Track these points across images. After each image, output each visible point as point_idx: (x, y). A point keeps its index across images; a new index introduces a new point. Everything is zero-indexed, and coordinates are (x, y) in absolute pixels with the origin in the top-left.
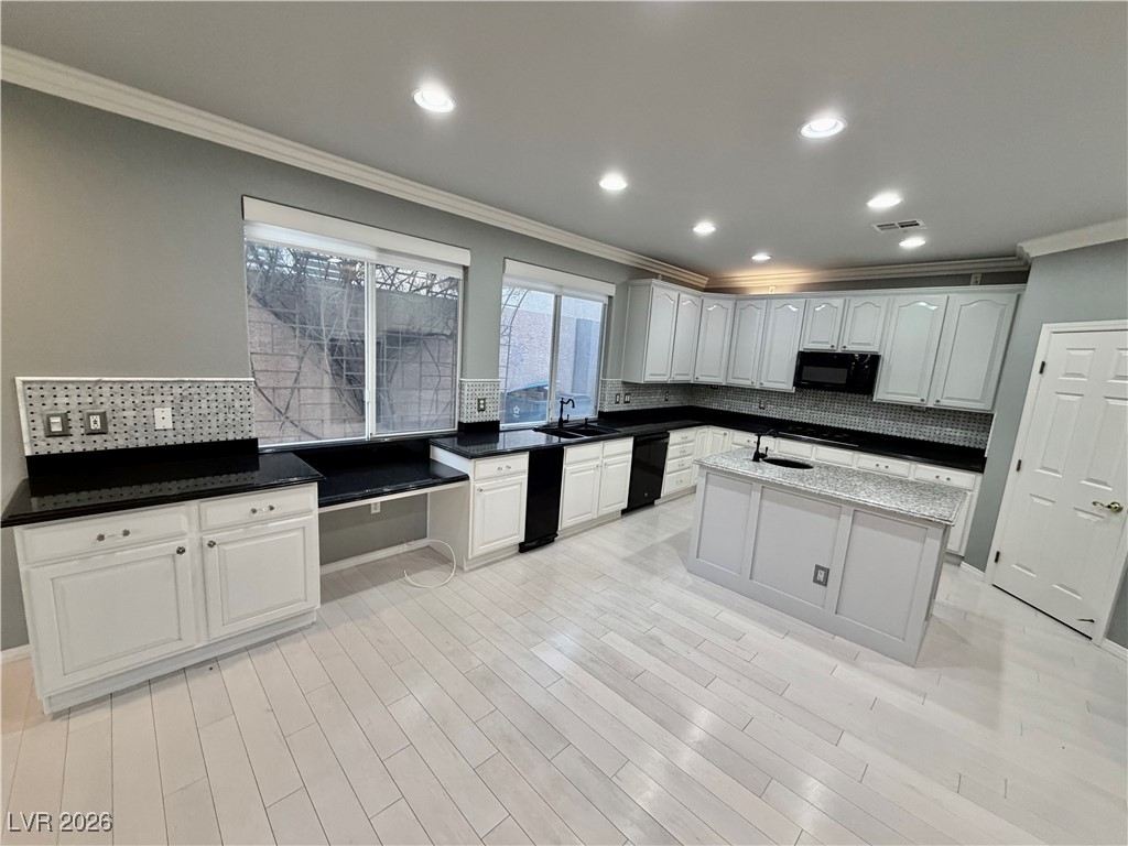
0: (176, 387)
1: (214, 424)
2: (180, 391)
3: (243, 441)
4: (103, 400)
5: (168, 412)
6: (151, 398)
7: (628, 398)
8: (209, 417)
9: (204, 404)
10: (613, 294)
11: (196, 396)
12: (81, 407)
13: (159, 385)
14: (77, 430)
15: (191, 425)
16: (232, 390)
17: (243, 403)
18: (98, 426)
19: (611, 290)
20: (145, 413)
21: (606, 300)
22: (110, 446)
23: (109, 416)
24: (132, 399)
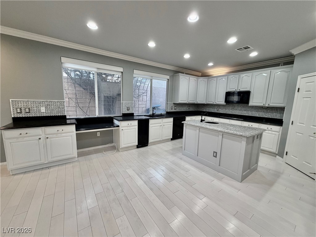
0: (46, 102)
1: (55, 111)
2: (47, 103)
3: (62, 116)
4: (29, 105)
5: (44, 108)
6: (40, 105)
7: (175, 108)
8: (54, 110)
9: (53, 106)
10: (169, 79)
11: (51, 105)
12: (24, 107)
13: (42, 102)
14: (23, 112)
15: (50, 112)
16: (59, 103)
17: (62, 106)
18: (28, 111)
19: (168, 77)
20: (39, 108)
21: (167, 80)
22: (31, 116)
23: (30, 109)
24: (36, 105)
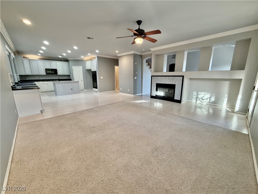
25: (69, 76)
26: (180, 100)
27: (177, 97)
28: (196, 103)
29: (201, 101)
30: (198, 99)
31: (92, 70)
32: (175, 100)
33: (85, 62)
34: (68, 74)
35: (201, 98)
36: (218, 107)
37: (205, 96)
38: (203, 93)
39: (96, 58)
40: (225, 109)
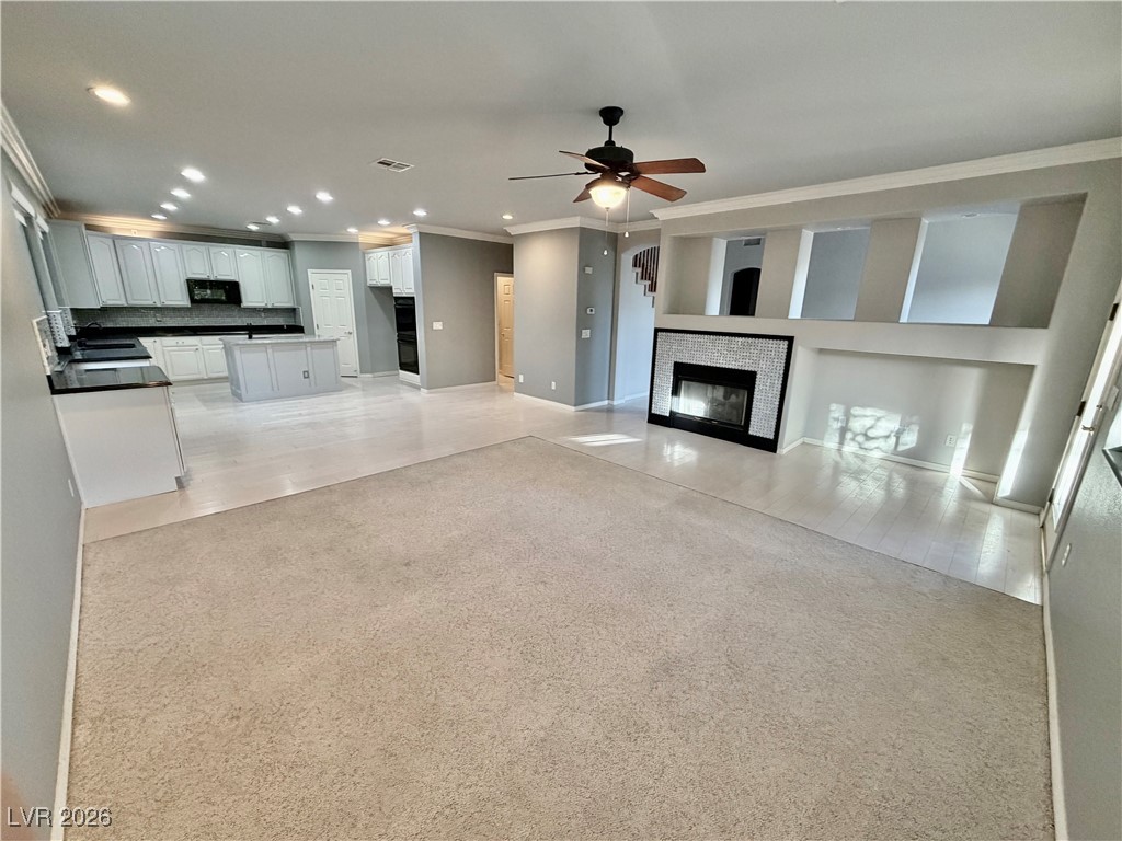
25: (293, 311)
26: (772, 437)
27: (760, 427)
28: (839, 450)
29: (859, 444)
30: (849, 435)
31: (396, 292)
32: (752, 436)
33: (364, 254)
34: (290, 305)
35: (861, 434)
36: (929, 473)
37: (879, 424)
38: (869, 412)
39: (416, 240)
40: (957, 483)
